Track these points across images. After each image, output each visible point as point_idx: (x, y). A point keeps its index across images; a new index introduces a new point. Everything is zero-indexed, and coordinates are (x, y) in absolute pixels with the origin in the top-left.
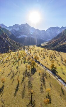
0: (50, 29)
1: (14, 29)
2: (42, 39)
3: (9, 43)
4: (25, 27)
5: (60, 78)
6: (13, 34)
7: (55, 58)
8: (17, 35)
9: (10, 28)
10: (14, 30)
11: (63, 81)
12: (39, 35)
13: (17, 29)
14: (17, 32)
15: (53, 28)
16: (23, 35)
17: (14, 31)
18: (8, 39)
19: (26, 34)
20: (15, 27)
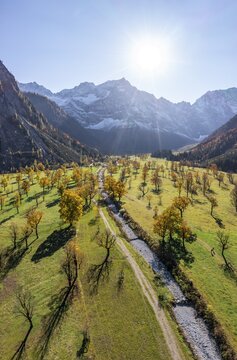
0: (207, 96)
1: (78, 98)
2: (178, 133)
3: (44, 139)
4: (117, 90)
5: (193, 300)
6: (75, 115)
7: (211, 191)
8: (89, 121)
9: (63, 98)
10: (78, 102)
11: (211, 323)
12: (169, 119)
13: (90, 99)
14: (87, 108)
15: (219, 94)
16: (111, 120)
17: (78, 105)
18: (44, 127)
19: (119, 117)
20: (81, 92)
